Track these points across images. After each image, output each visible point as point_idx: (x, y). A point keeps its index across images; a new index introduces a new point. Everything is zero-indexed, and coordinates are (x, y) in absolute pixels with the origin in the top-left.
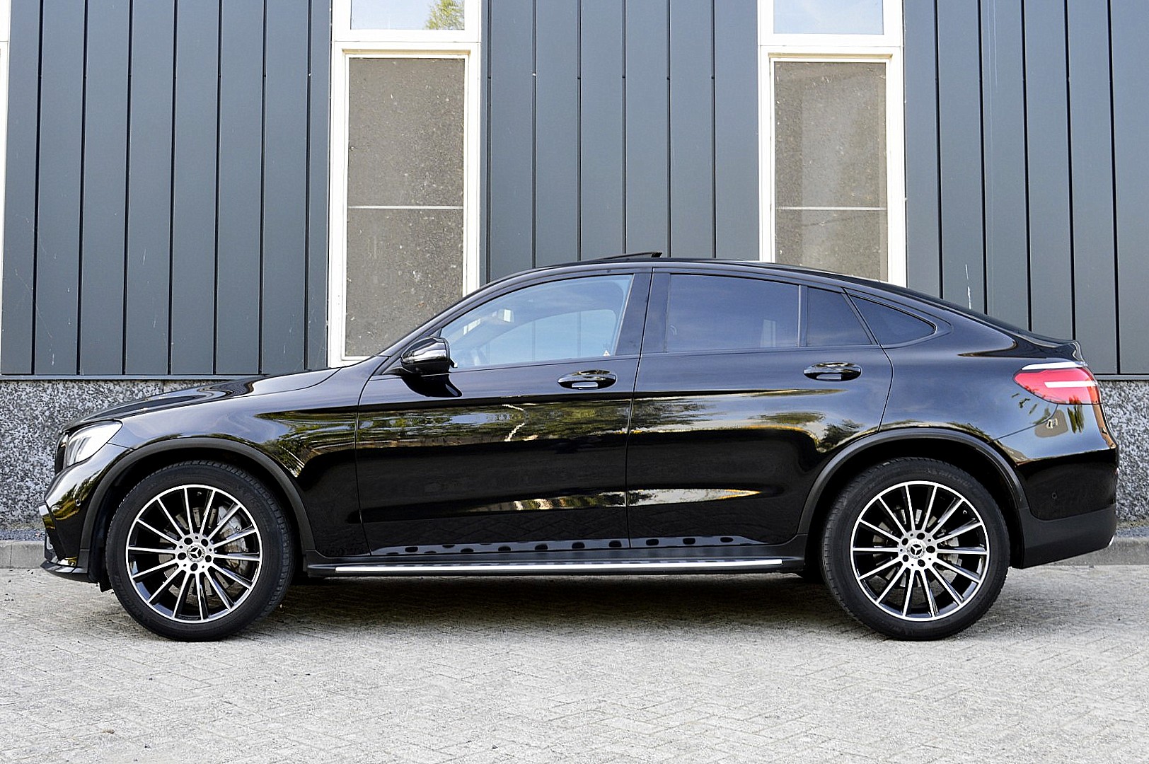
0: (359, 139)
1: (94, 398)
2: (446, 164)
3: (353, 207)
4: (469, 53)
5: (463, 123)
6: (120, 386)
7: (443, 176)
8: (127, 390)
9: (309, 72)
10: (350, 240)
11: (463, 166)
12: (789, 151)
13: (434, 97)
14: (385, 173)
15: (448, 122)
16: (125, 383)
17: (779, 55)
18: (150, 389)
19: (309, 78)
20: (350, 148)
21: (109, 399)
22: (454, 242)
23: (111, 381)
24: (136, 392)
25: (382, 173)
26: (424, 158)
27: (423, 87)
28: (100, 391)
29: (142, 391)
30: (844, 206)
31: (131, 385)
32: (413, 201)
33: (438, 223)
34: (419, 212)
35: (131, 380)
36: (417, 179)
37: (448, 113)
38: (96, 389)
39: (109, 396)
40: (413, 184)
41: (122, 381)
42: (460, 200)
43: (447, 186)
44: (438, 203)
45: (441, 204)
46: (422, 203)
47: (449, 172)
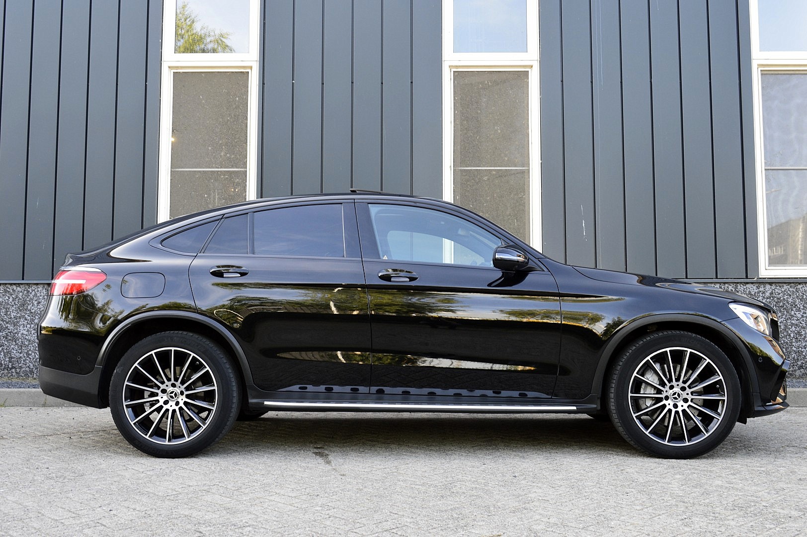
0: (179, 125)
1: (3, 295)
2: (236, 141)
3: (175, 170)
4: (251, 68)
5: (247, 114)
6: (20, 287)
7: (234, 149)
8: (25, 290)
9: (146, 82)
10: (172, 192)
11: (247, 142)
12: (463, 130)
13: (229, 97)
14: (196, 147)
15: (237, 114)
16: (23, 286)
17: (457, 67)
18: (39, 289)
19: (146, 85)
20: (173, 131)
21: (13, 296)
22: (241, 192)
23: (15, 284)
24: (31, 291)
25: (194, 147)
26: (222, 137)
27: (221, 91)
28: (8, 291)
29: (34, 290)
30: (500, 167)
31: (27, 287)
32: (214, 165)
33: (230, 179)
34: (218, 173)
35: (27, 284)
36: (217, 151)
37: (237, 107)
38: (5, 290)
39: (13, 293)
40: (214, 154)
41: (22, 284)
42: (245, 165)
43: (236, 155)
44: (230, 167)
45: (232, 167)
46: (220, 167)
47: (238, 146)
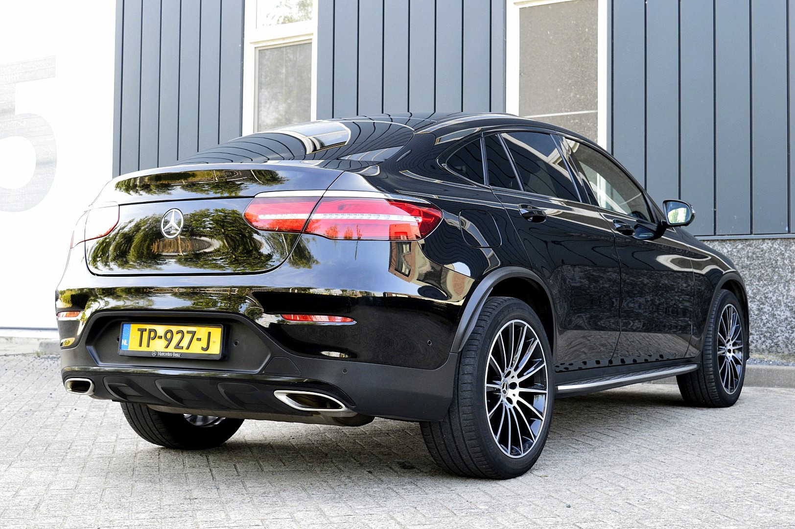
0: (526, 67)
2: (586, 79)
5: (597, 46)
7: (584, 88)
13: (577, 29)
14: (544, 90)
15: (587, 47)
26: (571, 76)
27: (570, 22)
33: (580, 124)
34: (567, 117)
36: (566, 92)
37: (587, 40)
40: (563, 96)
42: (596, 106)
47: (588, 85)
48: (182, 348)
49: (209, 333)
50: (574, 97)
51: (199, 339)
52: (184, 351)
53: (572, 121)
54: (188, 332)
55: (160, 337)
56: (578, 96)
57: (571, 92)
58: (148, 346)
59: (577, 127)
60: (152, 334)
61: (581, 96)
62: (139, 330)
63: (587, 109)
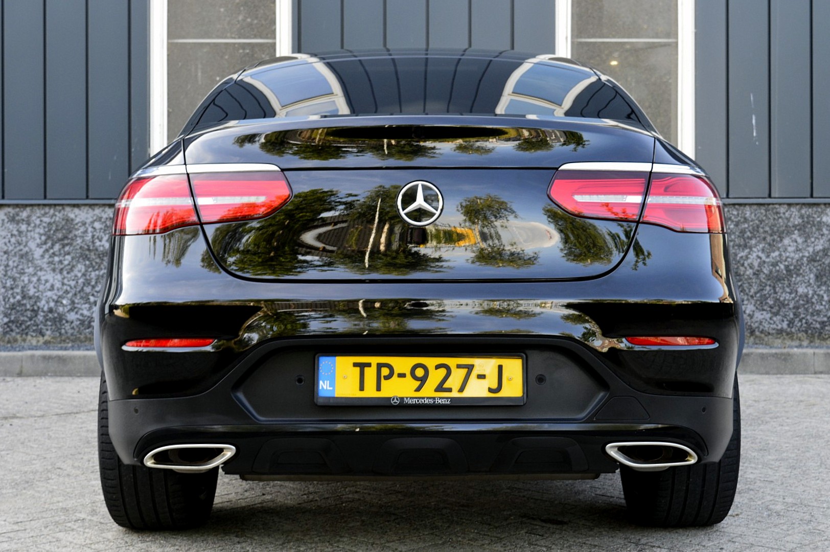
3: (173, 41)
7: (257, 11)
10: (170, 73)
11: (275, 1)
14: (202, 8)
25: (199, 8)
30: (636, 38)
32: (229, 35)
33: (253, 55)
34: (234, 45)
36: (232, 14)
40: (229, 19)
42: (272, 34)
43: (260, 21)
44: (252, 37)
45: (255, 37)
46: (237, 37)
47: (263, 7)
48: (450, 390)
49: (500, 368)
50: (244, 20)
51: (481, 377)
52: (455, 394)
53: (241, 51)
54: (459, 366)
55: (402, 375)
56: (249, 20)
57: (239, 14)
58: (379, 388)
59: (247, 59)
60: (385, 371)
61: (252, 20)
62: (355, 365)
63: (261, 38)
